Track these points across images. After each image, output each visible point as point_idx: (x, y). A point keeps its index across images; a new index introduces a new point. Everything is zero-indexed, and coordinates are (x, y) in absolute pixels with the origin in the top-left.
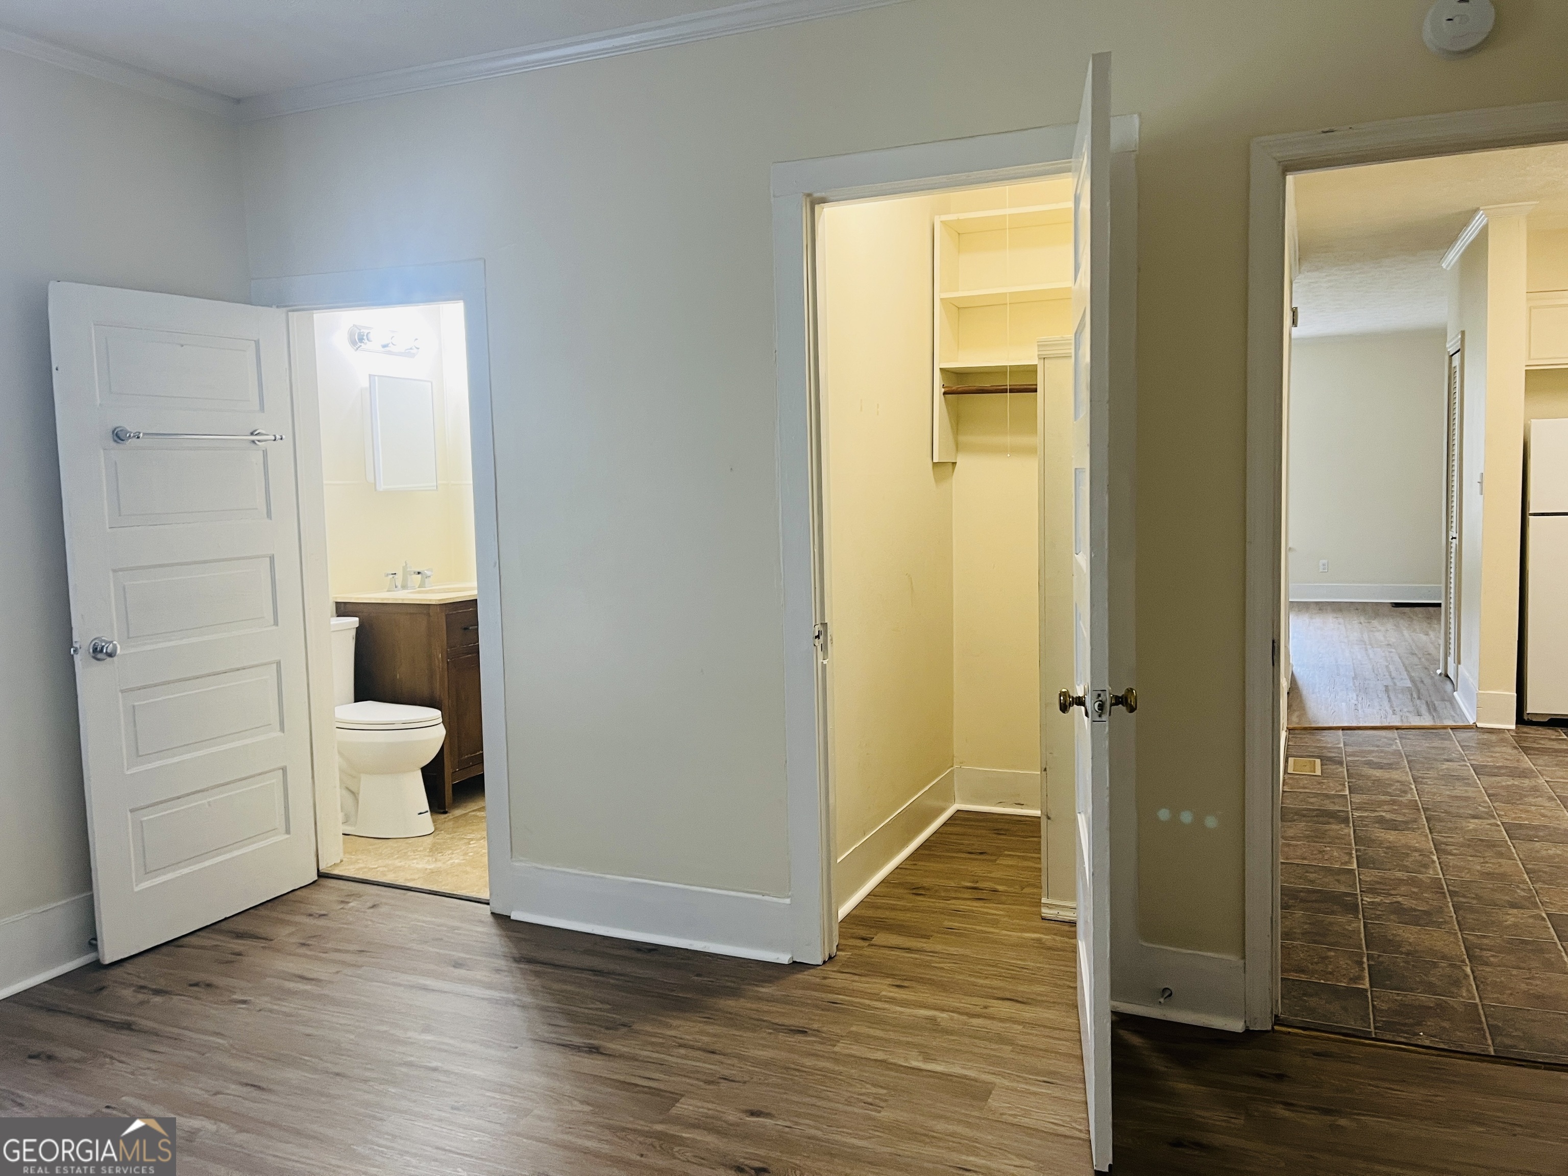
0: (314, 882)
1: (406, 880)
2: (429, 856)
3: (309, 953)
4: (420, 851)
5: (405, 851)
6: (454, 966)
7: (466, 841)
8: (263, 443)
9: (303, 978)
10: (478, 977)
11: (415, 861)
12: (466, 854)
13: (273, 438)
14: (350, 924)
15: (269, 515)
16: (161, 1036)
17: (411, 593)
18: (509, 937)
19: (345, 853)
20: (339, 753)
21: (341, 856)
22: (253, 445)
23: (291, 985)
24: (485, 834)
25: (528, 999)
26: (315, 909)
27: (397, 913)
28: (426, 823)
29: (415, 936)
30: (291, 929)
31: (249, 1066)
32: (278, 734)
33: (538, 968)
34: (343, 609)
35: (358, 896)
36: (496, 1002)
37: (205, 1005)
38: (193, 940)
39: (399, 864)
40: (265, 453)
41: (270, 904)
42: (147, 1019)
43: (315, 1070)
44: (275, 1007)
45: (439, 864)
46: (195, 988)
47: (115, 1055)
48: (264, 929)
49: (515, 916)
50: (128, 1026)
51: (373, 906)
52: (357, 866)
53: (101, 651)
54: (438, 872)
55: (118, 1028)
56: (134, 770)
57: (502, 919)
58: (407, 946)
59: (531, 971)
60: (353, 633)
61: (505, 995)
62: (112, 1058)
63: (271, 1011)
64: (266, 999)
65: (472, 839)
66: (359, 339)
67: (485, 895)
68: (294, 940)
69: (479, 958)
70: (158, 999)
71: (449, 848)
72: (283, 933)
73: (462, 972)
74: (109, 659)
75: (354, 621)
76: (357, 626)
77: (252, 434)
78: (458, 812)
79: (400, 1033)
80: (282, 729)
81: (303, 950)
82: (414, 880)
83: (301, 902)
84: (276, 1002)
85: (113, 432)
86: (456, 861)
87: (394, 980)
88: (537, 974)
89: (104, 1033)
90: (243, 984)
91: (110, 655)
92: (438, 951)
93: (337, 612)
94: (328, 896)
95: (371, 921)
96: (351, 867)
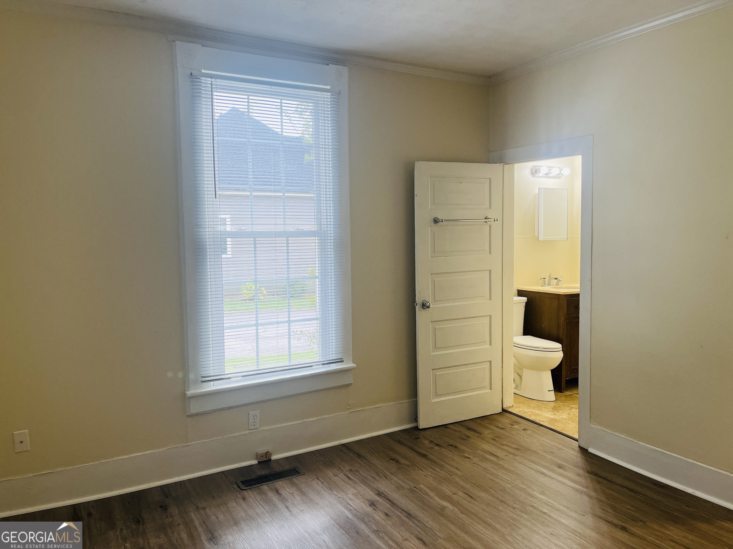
0: (500, 413)
1: (540, 420)
2: (551, 412)
3: (496, 444)
4: (548, 408)
5: (541, 407)
6: (558, 467)
7: (570, 408)
8: (490, 222)
9: (492, 454)
10: (569, 475)
11: (545, 413)
12: (569, 414)
13: (494, 220)
14: (514, 435)
15: (490, 253)
16: (437, 464)
17: (551, 288)
18: (586, 460)
19: (514, 402)
20: (514, 356)
21: (513, 403)
22: (486, 223)
23: (488, 456)
24: (577, 407)
25: (593, 494)
26: (500, 425)
27: (535, 435)
28: (552, 396)
29: (541, 448)
30: (490, 431)
31: (468, 486)
32: (488, 346)
33: (600, 480)
34: (521, 293)
35: (518, 423)
36: (577, 490)
37: (454, 455)
38: (452, 426)
39: (538, 413)
40: (490, 226)
41: (482, 418)
42: (433, 455)
43: (493, 496)
44: (480, 464)
45: (556, 417)
46: (450, 447)
47: (420, 467)
48: (479, 429)
49: (591, 450)
50: (424, 456)
51: (524, 430)
52: (519, 409)
53: (425, 305)
54: (555, 420)
55: (422, 456)
56: (434, 354)
57: (583, 451)
58: (538, 452)
59: (596, 480)
60: (524, 304)
61: (581, 488)
62: (418, 467)
63: (478, 465)
64: (477, 459)
65: (573, 408)
66: (535, 172)
67: (576, 437)
68: (490, 436)
69: (570, 466)
70: (437, 448)
71: (562, 410)
72: (486, 432)
73: (561, 471)
74: (427, 309)
75: (525, 299)
76: (526, 301)
77: (486, 218)
78: (568, 393)
79: (530, 491)
80: (491, 344)
81: (493, 442)
82: (544, 421)
83: (494, 420)
84: (481, 462)
85: (434, 219)
86: (564, 417)
87: (530, 466)
88: (599, 483)
89: (417, 457)
90: (469, 450)
91: (428, 307)
92: (552, 458)
93: (518, 294)
94: (505, 420)
95: (523, 436)
96: (516, 409)
